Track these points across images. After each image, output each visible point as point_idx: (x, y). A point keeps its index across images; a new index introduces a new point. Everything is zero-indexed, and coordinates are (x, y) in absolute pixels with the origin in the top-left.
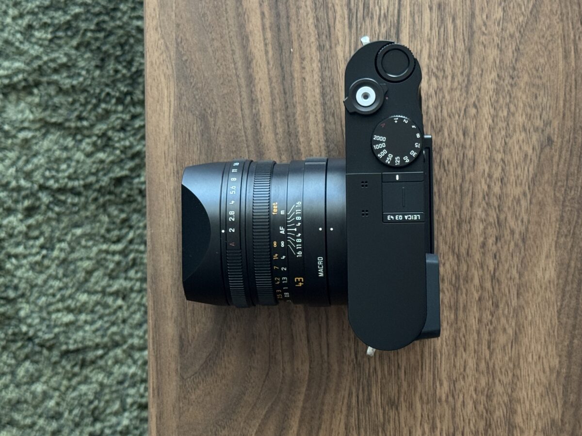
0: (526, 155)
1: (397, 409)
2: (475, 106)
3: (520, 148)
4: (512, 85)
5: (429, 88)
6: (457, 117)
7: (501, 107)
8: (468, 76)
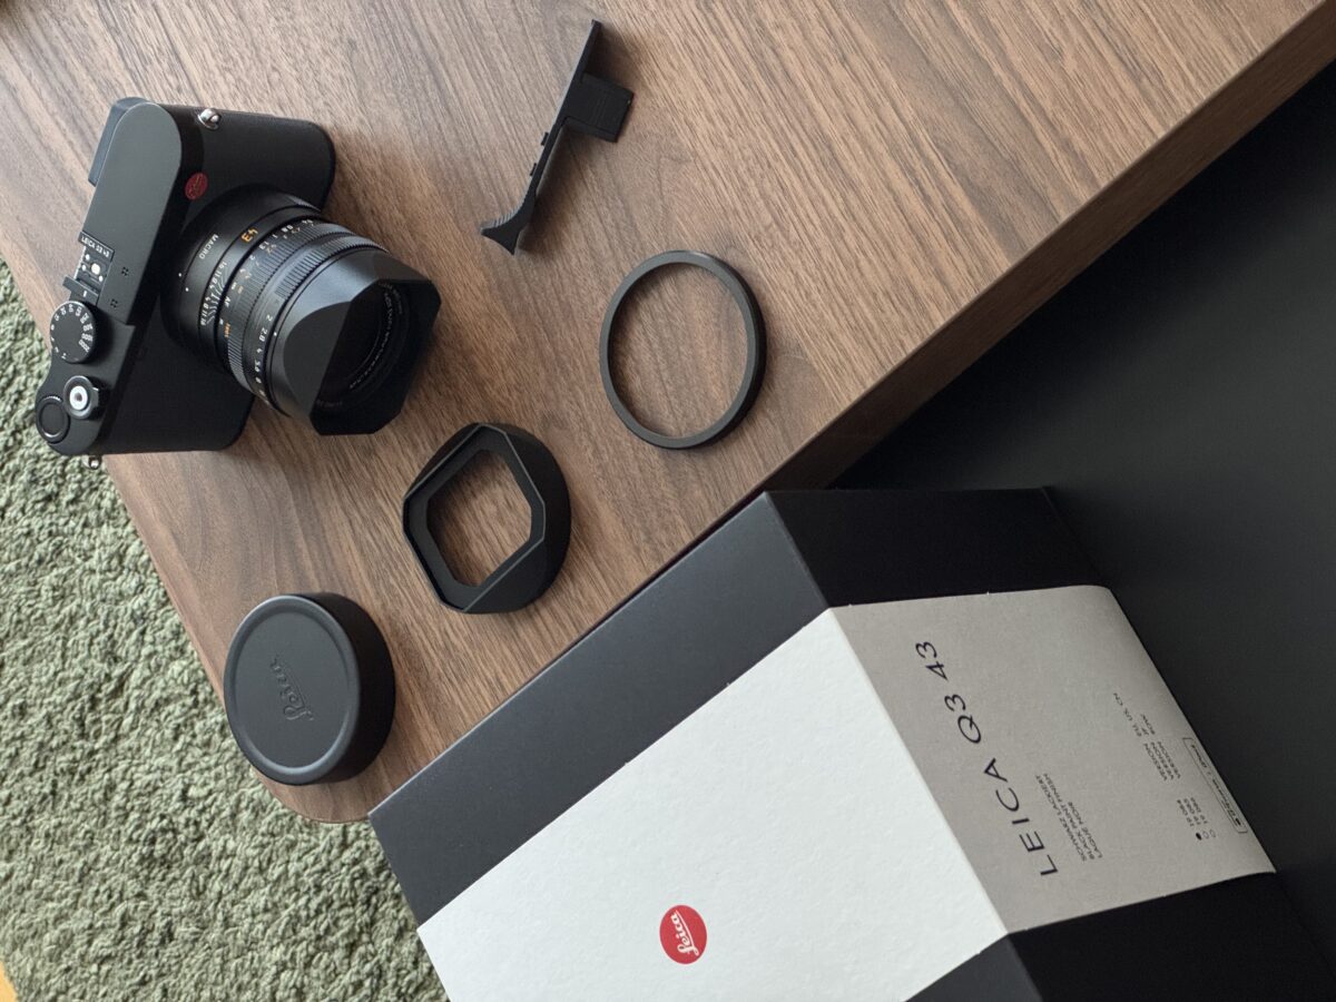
0: (341, 78)
1: (376, 455)
2: (274, 69)
3: (333, 77)
4: (291, 18)
5: (229, 87)
6: (266, 95)
7: (295, 49)
8: (253, 44)
